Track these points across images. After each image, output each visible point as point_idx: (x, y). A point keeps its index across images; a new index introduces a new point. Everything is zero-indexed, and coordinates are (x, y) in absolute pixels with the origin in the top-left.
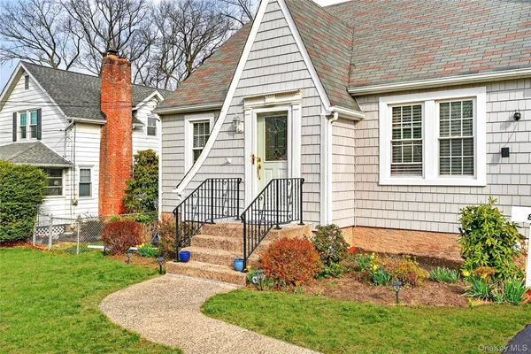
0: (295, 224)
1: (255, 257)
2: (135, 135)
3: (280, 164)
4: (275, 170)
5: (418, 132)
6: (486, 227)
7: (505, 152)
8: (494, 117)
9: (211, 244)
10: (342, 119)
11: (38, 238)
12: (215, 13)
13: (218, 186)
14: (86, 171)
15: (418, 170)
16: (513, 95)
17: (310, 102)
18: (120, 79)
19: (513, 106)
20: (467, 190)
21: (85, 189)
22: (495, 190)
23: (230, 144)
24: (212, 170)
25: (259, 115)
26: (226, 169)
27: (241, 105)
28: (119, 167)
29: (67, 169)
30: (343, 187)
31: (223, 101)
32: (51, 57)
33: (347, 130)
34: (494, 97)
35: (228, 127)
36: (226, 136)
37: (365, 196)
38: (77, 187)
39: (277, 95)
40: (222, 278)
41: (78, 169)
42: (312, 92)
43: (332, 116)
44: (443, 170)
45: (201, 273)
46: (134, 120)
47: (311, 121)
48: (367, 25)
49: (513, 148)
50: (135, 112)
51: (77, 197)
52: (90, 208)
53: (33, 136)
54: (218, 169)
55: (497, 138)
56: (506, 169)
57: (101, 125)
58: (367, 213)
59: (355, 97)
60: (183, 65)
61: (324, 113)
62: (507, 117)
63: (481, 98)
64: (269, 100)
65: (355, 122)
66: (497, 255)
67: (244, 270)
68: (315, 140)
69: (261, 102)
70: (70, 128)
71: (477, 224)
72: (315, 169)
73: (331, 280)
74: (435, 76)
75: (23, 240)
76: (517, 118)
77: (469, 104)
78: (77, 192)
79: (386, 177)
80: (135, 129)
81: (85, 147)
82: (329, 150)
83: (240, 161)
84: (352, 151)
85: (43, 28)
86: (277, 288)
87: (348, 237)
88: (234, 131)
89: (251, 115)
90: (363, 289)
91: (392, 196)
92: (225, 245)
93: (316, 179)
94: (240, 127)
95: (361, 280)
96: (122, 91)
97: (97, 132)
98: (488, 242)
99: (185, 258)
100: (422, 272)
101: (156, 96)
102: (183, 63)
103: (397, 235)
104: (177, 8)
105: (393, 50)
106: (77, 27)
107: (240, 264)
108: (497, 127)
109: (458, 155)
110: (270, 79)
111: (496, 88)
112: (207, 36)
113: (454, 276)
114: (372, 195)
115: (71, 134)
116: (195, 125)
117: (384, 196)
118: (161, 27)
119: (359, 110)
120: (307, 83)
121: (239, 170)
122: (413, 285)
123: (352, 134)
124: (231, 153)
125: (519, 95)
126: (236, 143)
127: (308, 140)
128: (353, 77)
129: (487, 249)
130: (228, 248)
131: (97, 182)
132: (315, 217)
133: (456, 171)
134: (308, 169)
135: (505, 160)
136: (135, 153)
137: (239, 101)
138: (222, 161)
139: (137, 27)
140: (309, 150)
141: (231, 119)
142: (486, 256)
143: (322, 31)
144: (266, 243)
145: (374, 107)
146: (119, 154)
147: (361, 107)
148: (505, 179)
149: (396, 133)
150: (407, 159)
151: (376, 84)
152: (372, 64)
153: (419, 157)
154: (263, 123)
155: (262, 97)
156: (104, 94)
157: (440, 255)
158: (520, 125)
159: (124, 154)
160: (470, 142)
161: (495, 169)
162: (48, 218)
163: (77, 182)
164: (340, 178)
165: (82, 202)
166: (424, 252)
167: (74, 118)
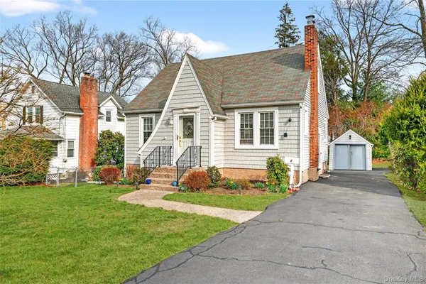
0: (197, 167)
1: (181, 180)
2: (99, 121)
3: (190, 140)
4: (188, 142)
5: (251, 126)
6: (276, 165)
7: (285, 135)
8: (281, 120)
9: (160, 176)
10: (218, 119)
11: (49, 181)
12: (139, 43)
13: (161, 150)
14: (71, 142)
15: (251, 142)
16: (288, 111)
17: (205, 112)
18: (91, 89)
19: (288, 116)
20: (271, 151)
21: (70, 153)
22: (282, 151)
23: (165, 130)
24: (156, 142)
25: (180, 117)
26: (164, 142)
27: (172, 111)
28: (90, 140)
29: (60, 141)
30: (219, 150)
31: (163, 108)
32: (28, 67)
33: (221, 124)
34: (281, 111)
35: (165, 122)
36: (164, 126)
37: (229, 154)
38: (66, 152)
39: (189, 108)
40: (167, 189)
41: (67, 141)
42: (205, 108)
43: (214, 118)
44: (262, 142)
45: (157, 188)
46: (99, 113)
47: (204, 120)
48: (230, 72)
49: (288, 133)
50: (99, 108)
51: (66, 158)
52: (74, 163)
53: (37, 122)
54: (160, 142)
55: (283, 129)
56: (286, 142)
57: (80, 116)
58: (229, 162)
59: (224, 109)
60: (117, 74)
61: (210, 117)
62: (286, 120)
63: (277, 112)
64: (185, 110)
65: (224, 120)
66: (280, 176)
67: (177, 186)
68: (206, 129)
69: (182, 111)
70: (63, 118)
71: (272, 164)
72: (206, 142)
73: (214, 189)
74: (258, 101)
75: (39, 182)
76: (290, 120)
77: (272, 114)
78: (66, 155)
79: (238, 145)
80: (100, 118)
81: (71, 128)
82: (213, 133)
83: (171, 138)
84: (223, 134)
85: (21, 47)
86: (192, 191)
87: (221, 172)
88: (168, 124)
89: (176, 117)
90: (227, 191)
91: (240, 154)
92: (168, 176)
93: (207, 146)
94: (171, 122)
95: (227, 189)
96: (93, 96)
97: (78, 120)
98: (276, 171)
99: (149, 182)
100: (251, 185)
101: (111, 99)
102: (118, 73)
103: (243, 171)
104: (114, 38)
105: (241, 87)
106: (46, 48)
107: (175, 183)
108: (283, 124)
109: (267, 136)
110: (186, 101)
111: (282, 108)
112: (134, 57)
113: (263, 186)
114: (232, 154)
115: (63, 121)
116: (145, 119)
117: (237, 154)
118: (103, 50)
119: (226, 115)
120: (203, 103)
121: (171, 142)
122: (247, 189)
123: (223, 126)
124: (166, 134)
125: (291, 111)
126: (169, 130)
127: (203, 129)
128: (223, 100)
129: (276, 174)
130: (168, 177)
131: (78, 149)
132: (207, 163)
133: (267, 143)
134: (203, 142)
135: (285, 138)
136: (99, 132)
137: (170, 110)
138: (163, 138)
139: (87, 49)
140: (204, 133)
141: (167, 118)
142: (276, 177)
143: (209, 78)
144: (186, 175)
145: (232, 114)
146: (90, 133)
147: (227, 114)
148: (286, 146)
149: (242, 126)
150: (247, 137)
151: (234, 104)
152: (232, 93)
153: (252, 137)
154: (182, 121)
155: (182, 109)
156: (82, 98)
157: (260, 180)
158: (291, 124)
159: (93, 132)
160: (272, 130)
161: (282, 142)
162: (56, 169)
163: (67, 149)
164: (217, 146)
165: (69, 159)
166: (254, 178)
167: (65, 112)
